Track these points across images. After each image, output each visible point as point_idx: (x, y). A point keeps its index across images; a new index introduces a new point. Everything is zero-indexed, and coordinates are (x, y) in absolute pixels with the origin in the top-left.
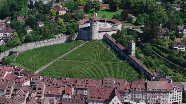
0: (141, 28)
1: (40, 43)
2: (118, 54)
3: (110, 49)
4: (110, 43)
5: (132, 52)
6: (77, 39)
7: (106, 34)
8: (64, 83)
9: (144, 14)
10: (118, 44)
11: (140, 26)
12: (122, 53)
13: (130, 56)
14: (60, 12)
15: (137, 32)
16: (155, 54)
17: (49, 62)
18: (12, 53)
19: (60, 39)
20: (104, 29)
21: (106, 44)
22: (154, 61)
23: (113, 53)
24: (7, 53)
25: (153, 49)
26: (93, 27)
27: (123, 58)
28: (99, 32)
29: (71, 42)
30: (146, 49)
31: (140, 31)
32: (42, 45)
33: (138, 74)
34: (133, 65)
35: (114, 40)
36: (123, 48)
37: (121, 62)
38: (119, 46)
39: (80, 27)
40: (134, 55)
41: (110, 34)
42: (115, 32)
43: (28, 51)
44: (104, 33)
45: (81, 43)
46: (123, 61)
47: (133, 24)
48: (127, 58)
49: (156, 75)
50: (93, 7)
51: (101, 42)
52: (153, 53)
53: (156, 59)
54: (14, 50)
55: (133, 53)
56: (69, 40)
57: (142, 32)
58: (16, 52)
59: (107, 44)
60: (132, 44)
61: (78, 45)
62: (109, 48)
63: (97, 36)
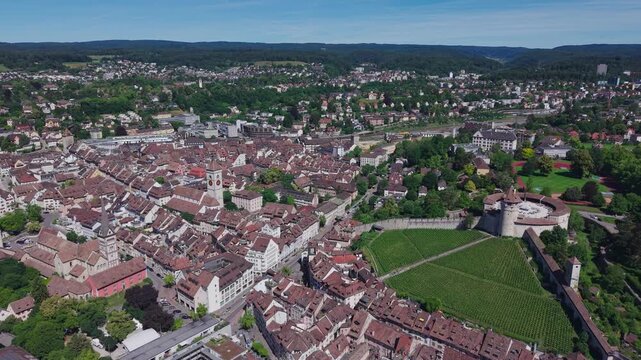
0: (617, 222)
1: (411, 223)
2: (543, 275)
3: (531, 263)
4: (533, 251)
5: (572, 281)
6: (476, 228)
7: (531, 230)
8: (413, 318)
9: (632, 194)
10: (547, 255)
11: (618, 217)
12: (552, 278)
13: (567, 289)
14: (478, 170)
15: (605, 230)
16: (632, 294)
17: (411, 262)
18: (374, 228)
19: (450, 223)
20: (528, 219)
21: (526, 250)
22: (623, 310)
23: (535, 271)
24: (368, 227)
25: (627, 279)
26: (507, 213)
27: (551, 288)
28: (515, 223)
29: (464, 232)
30: (609, 278)
31: (612, 228)
32: (419, 226)
33: (575, 335)
34: (570, 310)
35: (541, 246)
36: (555, 267)
37: (547, 295)
38: (549, 260)
39: (486, 207)
40: (576, 290)
41: (538, 230)
42: (550, 228)
43: (396, 232)
44: (528, 227)
45: (480, 237)
46: (550, 294)
47: (604, 211)
48: (559, 291)
49: (617, 355)
50: (539, 168)
51: (517, 243)
52: (626, 290)
53: (631, 305)
54: (378, 224)
55: (574, 284)
56: (463, 227)
57: (617, 232)
58: (380, 230)
59: (529, 248)
60: (574, 266)
61: (474, 240)
62: (530, 259)
63: (512, 230)
